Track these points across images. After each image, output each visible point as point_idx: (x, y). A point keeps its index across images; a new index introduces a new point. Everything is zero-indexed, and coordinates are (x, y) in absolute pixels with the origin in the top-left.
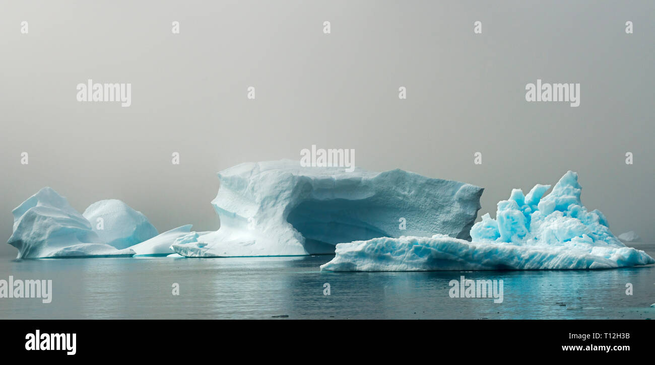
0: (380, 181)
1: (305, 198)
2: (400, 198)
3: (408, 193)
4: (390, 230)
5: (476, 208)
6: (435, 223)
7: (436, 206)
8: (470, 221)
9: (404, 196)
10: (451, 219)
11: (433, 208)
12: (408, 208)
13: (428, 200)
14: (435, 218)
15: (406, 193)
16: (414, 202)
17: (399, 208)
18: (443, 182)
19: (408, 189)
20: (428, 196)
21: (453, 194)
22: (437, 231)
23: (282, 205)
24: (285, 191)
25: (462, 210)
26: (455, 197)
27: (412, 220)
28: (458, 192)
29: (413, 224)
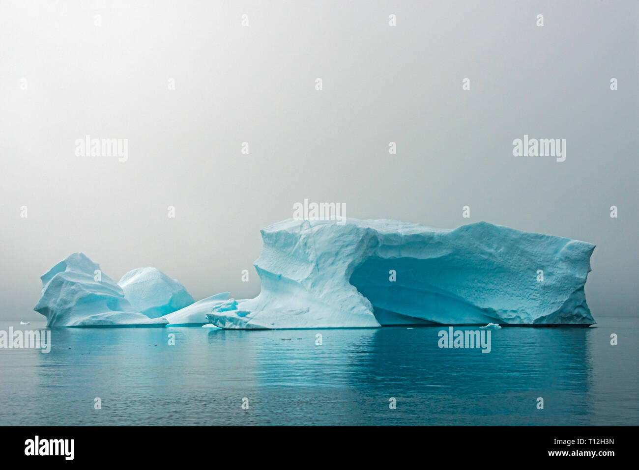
0: (457, 236)
1: (370, 255)
2: (484, 256)
3: (495, 251)
4: (470, 296)
5: (586, 270)
6: (532, 287)
7: (533, 266)
8: (580, 286)
9: (490, 254)
10: (554, 282)
11: (529, 269)
12: (495, 269)
13: (523, 259)
14: (532, 282)
15: (492, 250)
16: (503, 262)
17: (482, 269)
18: (542, 237)
19: (495, 246)
20: (523, 253)
21: (556, 252)
22: (535, 297)
23: (344, 262)
24: (347, 246)
25: (569, 271)
26: (558, 256)
27: (500, 284)
28: (563, 249)
29: (501, 289)
